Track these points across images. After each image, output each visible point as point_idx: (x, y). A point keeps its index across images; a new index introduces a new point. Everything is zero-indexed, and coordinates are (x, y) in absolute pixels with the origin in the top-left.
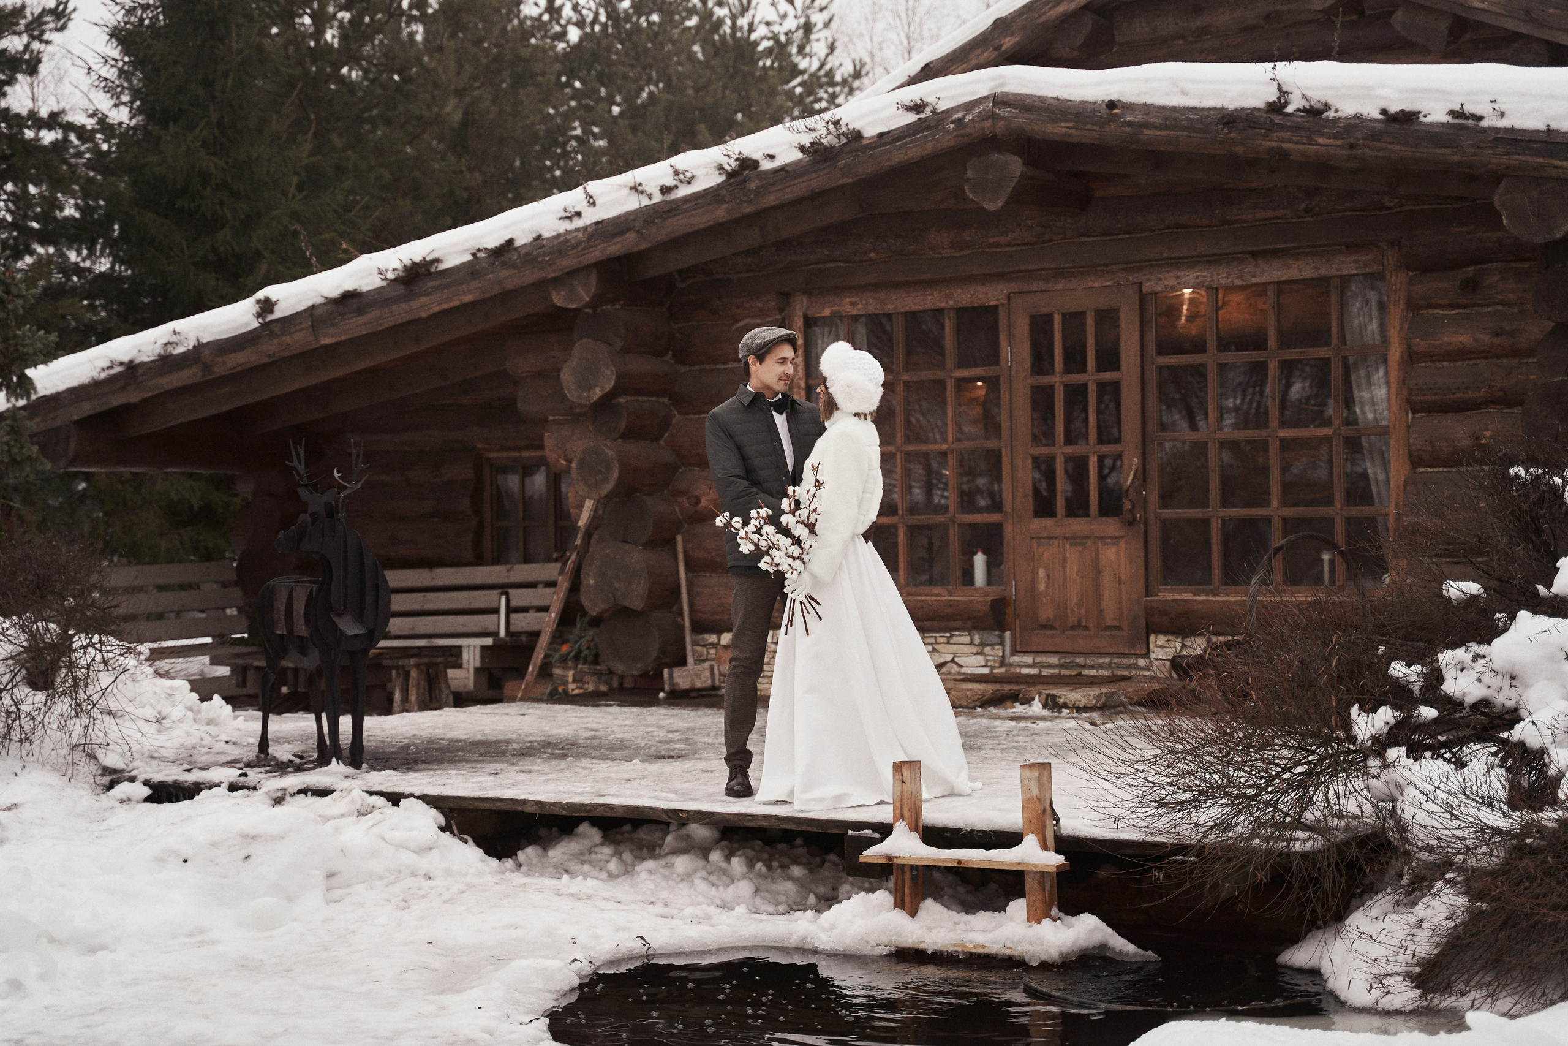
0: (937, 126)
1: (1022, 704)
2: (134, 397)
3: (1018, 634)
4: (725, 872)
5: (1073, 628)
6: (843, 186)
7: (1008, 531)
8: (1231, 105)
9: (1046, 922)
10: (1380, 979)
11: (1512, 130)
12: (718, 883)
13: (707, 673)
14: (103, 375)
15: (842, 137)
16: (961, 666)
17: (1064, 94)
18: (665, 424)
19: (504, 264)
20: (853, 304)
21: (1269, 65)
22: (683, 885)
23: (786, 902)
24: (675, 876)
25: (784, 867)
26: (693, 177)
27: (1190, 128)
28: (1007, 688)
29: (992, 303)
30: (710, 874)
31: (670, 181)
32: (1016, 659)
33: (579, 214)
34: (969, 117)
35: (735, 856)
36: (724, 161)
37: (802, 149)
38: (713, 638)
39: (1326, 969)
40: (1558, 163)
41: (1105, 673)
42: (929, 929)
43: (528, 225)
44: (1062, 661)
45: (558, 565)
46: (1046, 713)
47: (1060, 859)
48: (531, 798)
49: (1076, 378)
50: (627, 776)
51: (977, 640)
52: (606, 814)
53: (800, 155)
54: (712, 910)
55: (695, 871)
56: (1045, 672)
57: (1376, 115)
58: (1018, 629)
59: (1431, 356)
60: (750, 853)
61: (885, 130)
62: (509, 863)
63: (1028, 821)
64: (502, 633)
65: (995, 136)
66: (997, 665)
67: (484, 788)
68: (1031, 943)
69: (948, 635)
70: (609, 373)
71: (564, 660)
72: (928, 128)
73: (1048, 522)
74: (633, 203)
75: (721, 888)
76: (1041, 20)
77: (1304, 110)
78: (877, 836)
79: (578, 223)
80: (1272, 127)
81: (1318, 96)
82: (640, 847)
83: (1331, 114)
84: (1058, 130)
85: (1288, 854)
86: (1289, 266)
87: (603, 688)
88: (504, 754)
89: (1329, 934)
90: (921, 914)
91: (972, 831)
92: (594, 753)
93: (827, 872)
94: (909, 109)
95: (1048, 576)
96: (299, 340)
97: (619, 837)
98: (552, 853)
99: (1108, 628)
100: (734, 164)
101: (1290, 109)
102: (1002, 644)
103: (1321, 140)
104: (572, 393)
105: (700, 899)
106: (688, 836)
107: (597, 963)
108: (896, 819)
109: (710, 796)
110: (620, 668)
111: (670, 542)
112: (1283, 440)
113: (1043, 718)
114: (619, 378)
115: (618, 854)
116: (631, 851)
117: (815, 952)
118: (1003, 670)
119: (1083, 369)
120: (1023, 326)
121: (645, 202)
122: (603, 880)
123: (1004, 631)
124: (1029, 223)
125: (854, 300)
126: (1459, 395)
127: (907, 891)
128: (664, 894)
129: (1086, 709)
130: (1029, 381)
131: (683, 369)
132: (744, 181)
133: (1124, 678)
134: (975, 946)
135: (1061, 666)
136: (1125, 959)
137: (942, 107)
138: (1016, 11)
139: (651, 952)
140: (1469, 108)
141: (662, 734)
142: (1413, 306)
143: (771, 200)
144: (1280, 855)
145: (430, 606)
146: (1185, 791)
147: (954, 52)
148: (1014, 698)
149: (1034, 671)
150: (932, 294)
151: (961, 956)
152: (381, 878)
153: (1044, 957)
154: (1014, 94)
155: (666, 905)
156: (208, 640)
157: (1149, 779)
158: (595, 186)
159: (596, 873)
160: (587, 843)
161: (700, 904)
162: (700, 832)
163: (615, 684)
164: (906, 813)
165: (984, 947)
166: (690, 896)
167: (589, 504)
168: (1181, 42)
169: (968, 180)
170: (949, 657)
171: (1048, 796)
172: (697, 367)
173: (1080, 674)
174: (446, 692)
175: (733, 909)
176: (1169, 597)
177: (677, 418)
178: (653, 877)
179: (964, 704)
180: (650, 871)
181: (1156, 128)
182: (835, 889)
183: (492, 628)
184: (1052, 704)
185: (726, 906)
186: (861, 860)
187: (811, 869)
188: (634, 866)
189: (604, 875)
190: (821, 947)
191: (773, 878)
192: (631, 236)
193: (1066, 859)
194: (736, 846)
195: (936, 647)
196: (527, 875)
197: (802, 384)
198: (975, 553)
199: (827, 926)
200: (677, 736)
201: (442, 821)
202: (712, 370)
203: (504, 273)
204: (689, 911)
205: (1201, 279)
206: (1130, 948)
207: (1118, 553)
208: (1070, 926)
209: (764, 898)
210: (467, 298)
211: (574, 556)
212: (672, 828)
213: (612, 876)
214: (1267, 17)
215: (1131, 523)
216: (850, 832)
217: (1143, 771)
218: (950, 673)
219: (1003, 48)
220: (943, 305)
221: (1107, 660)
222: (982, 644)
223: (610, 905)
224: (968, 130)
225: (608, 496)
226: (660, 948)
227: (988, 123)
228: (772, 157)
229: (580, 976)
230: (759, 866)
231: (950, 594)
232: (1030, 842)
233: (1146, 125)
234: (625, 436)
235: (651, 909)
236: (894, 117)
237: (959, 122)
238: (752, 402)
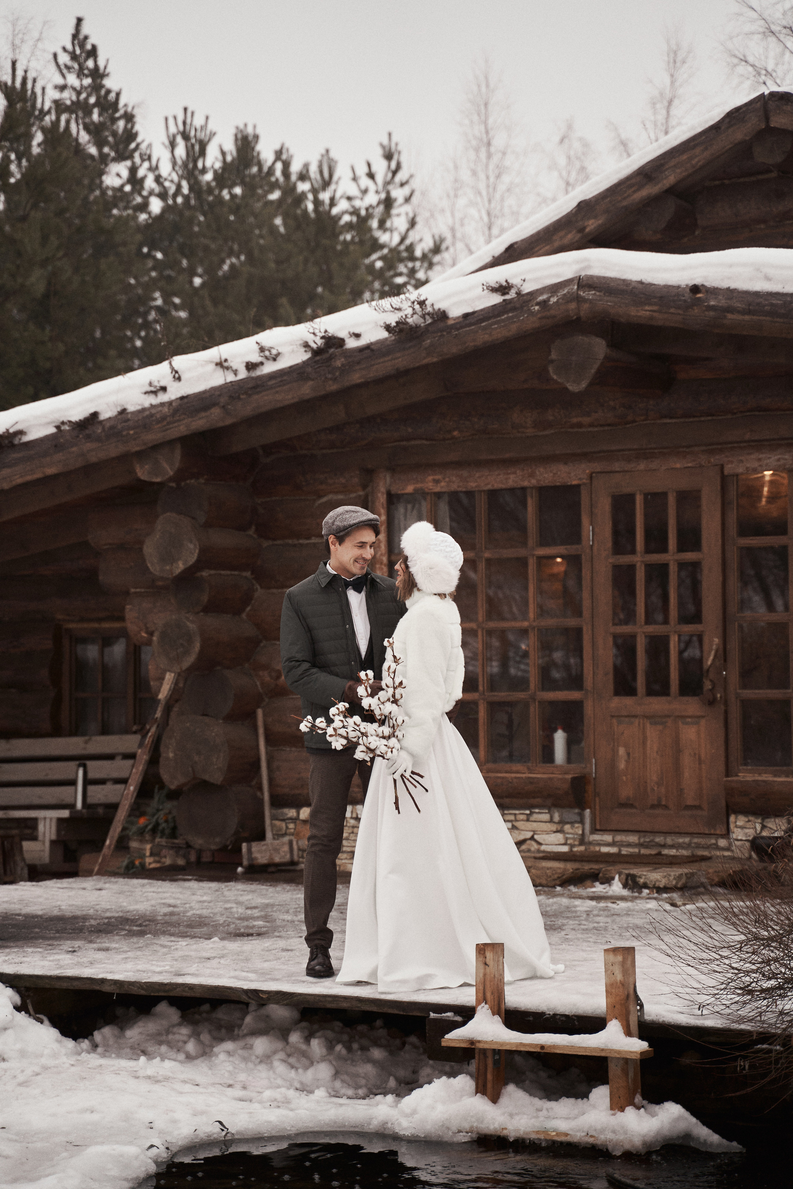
0: (522, 307)
1: (602, 883)
3: (597, 813)
4: (304, 1054)
5: (653, 807)
6: (426, 366)
7: (589, 709)
9: (630, 1111)
12: (297, 1065)
13: (286, 848)
15: (427, 317)
16: (540, 844)
17: (649, 278)
18: (247, 598)
19: (88, 437)
20: (436, 481)
22: (262, 1067)
23: (366, 1086)
24: (254, 1058)
25: (364, 1049)
26: (279, 354)
27: (774, 313)
28: (586, 868)
29: (575, 482)
30: (289, 1055)
31: (255, 358)
32: (596, 837)
33: (164, 389)
34: (554, 300)
35: (315, 1038)
36: (310, 339)
37: (388, 328)
38: (291, 813)
41: (685, 853)
42: (511, 1115)
43: (113, 399)
44: (642, 840)
45: (138, 737)
46: (625, 892)
47: (644, 1045)
48: (110, 977)
49: (656, 558)
51: (557, 818)
52: (185, 994)
53: (385, 334)
54: (291, 1093)
55: (275, 1052)
56: (625, 851)
58: (597, 807)
60: (330, 1034)
61: (470, 310)
62: (85, 1044)
63: (611, 1006)
64: (79, 805)
65: (579, 319)
66: (577, 843)
67: (61, 967)
68: (614, 1132)
69: (528, 812)
70: (191, 546)
71: (141, 832)
72: (514, 309)
73: (628, 701)
74: (219, 379)
75: (300, 1071)
76: (625, 203)
78: (459, 1019)
79: (163, 398)
82: (219, 1027)
84: (644, 313)
87: (181, 862)
88: (81, 930)
90: (504, 1100)
91: (555, 1015)
92: (172, 930)
93: (407, 1055)
94: (494, 290)
95: (628, 754)
97: (197, 1017)
98: (129, 1033)
99: (688, 807)
100: (320, 342)
102: (582, 822)
104: (154, 566)
105: (279, 1081)
106: (268, 1016)
107: (174, 1149)
108: (478, 1002)
109: (290, 977)
110: (198, 842)
111: (252, 715)
113: (623, 898)
114: (203, 551)
115: (196, 1035)
116: (210, 1032)
117: (396, 1138)
118: (582, 848)
119: (664, 549)
120: (605, 506)
121: (231, 378)
122: (181, 1062)
123: (583, 809)
124: (612, 403)
125: (437, 477)
127: (490, 1077)
128: (242, 1077)
129: (666, 889)
130: (611, 560)
131: (266, 544)
132: (331, 358)
133: (704, 858)
134: (558, 1134)
135: (641, 845)
136: (709, 1150)
137: (527, 288)
138: (600, 194)
139: (229, 1137)
141: (241, 910)
143: (356, 378)
146: (770, 979)
147: (538, 233)
148: (595, 877)
149: (613, 850)
150: (515, 473)
151: (544, 1144)
153: (627, 1147)
154: (598, 278)
155: (244, 1088)
157: (734, 965)
158: (180, 361)
159: (172, 1054)
161: (279, 1087)
162: (279, 1012)
163: (193, 858)
164: (489, 995)
165: (567, 1135)
166: (269, 1079)
167: (169, 677)
168: (762, 226)
169: (552, 361)
170: (529, 835)
171: (631, 979)
172: (279, 542)
173: (659, 854)
174: (21, 864)
175: (311, 1092)
176: (750, 777)
177: (259, 592)
178: (231, 1059)
179: (544, 882)
180: (229, 1053)
181: (739, 312)
182: (415, 1072)
183: (69, 800)
184: (633, 883)
185: (305, 1089)
186: (443, 1044)
187: (392, 1051)
188: (212, 1047)
189: (182, 1056)
190: (402, 1133)
191: (353, 1061)
192: (216, 412)
193: (650, 1046)
194: (316, 1027)
195: (516, 824)
196: (103, 1056)
197: (385, 559)
198: (555, 730)
199: (408, 1111)
200: (256, 913)
201: (17, 999)
202: (295, 546)
203: (89, 445)
204: (268, 1094)
205: (782, 462)
206: (715, 1138)
207: (698, 732)
208: (653, 1115)
209: (343, 1081)
210: (51, 471)
211: (153, 729)
212: (252, 1008)
213: (189, 1058)
215: (712, 703)
216: (432, 1015)
217: (727, 958)
218: (529, 851)
219: (587, 230)
220: (526, 484)
221: (687, 840)
222: (562, 822)
223: (188, 1087)
224: (552, 312)
225: (189, 670)
226: (238, 1133)
227: (573, 306)
228: (357, 336)
229: (156, 1163)
230: (339, 1048)
231: (530, 771)
232: (614, 1028)
233: (729, 310)
234: (207, 610)
235: (229, 1091)
236: (479, 298)
237: (544, 304)
238: (330, 584)
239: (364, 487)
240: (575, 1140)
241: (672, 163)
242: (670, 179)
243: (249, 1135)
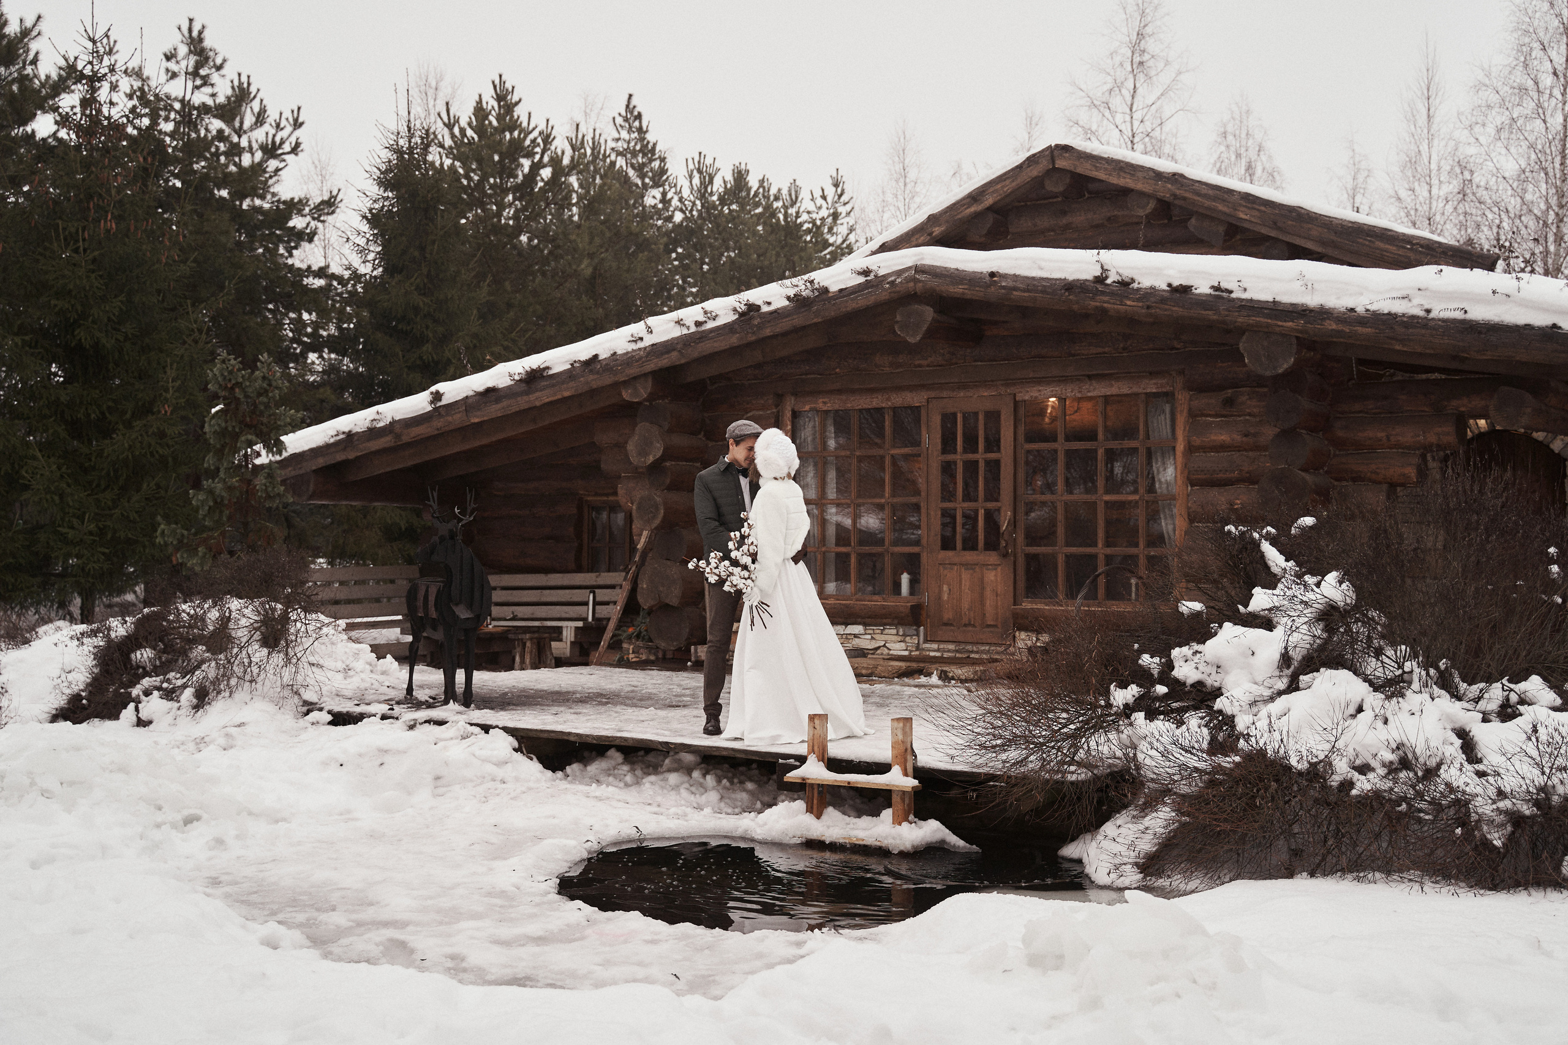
0: (877, 285)
1: (925, 676)
2: (351, 455)
3: (928, 629)
4: (701, 785)
5: (965, 625)
6: (816, 324)
7: (924, 559)
8: (1071, 278)
9: (905, 824)
10: (1117, 867)
11: (1251, 300)
12: (696, 792)
14: (332, 440)
15: (815, 291)
16: (889, 650)
17: (961, 266)
19: (591, 371)
20: (824, 403)
21: (1096, 251)
22: (673, 793)
23: (740, 806)
24: (668, 787)
25: (742, 782)
26: (717, 316)
27: (1043, 292)
28: (914, 665)
29: (917, 405)
30: (690, 785)
31: (701, 318)
32: (927, 645)
33: (641, 339)
34: (899, 280)
35: (709, 774)
36: (737, 305)
37: (788, 298)
39: (1085, 860)
40: (1280, 323)
41: (984, 656)
42: (828, 827)
43: (608, 345)
44: (957, 648)
45: (624, 574)
46: (940, 683)
47: (916, 782)
48: (574, 731)
49: (971, 456)
50: (642, 718)
51: (901, 632)
52: (624, 744)
53: (787, 303)
54: (689, 810)
55: (682, 783)
56: (941, 655)
57: (1164, 287)
58: (928, 625)
59: (1205, 449)
60: (719, 772)
61: (843, 287)
62: (560, 774)
63: (895, 757)
64: (590, 619)
65: (916, 293)
66: (914, 649)
67: (545, 724)
68: (894, 838)
69: (882, 628)
70: (659, 445)
71: (630, 638)
72: (872, 286)
73: (950, 554)
74: (677, 332)
75: (697, 796)
76: (959, 216)
77: (1118, 282)
78: (798, 763)
79: (641, 345)
80: (1097, 292)
81: (1127, 274)
82: (648, 767)
83: (1135, 285)
84: (958, 290)
85: (1063, 783)
86: (1112, 386)
87: (652, 658)
88: (568, 700)
89: (1088, 836)
90: (824, 817)
91: (860, 762)
92: (628, 702)
93: (772, 786)
94: (859, 273)
95: (950, 590)
96: (457, 419)
97: (635, 759)
98: (589, 768)
99: (988, 626)
100: (743, 307)
101: (1109, 281)
102: (918, 635)
103: (1128, 303)
104: (634, 459)
105: (683, 802)
106: (679, 760)
107: (604, 844)
108: (809, 753)
109: (693, 734)
110: (663, 645)
112: (1106, 502)
113: (937, 687)
114: (666, 449)
115: (633, 770)
116: (642, 769)
117: (753, 840)
118: (917, 653)
119: (976, 451)
120: (936, 420)
121: (685, 331)
122: (619, 788)
123: (919, 627)
124: (939, 351)
125: (825, 400)
126: (1221, 475)
127: (815, 802)
128: (659, 799)
129: (966, 681)
130: (940, 458)
131: (710, 444)
132: (751, 318)
133: (996, 661)
134: (857, 839)
135: (957, 651)
136: (957, 850)
137: (881, 273)
138: (943, 210)
139: (642, 838)
140: (1224, 285)
141: (677, 690)
142: (1193, 415)
143: (767, 332)
144: (1057, 782)
145: (544, 599)
146: (998, 739)
147: (901, 236)
148: (920, 672)
149: (938, 654)
150: (877, 398)
151: (848, 846)
152: (471, 781)
153: (902, 848)
154: (929, 266)
155: (658, 806)
156: (400, 617)
157: (974, 730)
158: (652, 321)
159: (616, 783)
160: (613, 763)
161: (681, 806)
162: (688, 758)
163: (660, 655)
164: (816, 748)
165: (863, 840)
166: (675, 801)
167: (645, 533)
168: (1052, 233)
169: (897, 322)
170: (882, 643)
171: (909, 740)
173: (966, 657)
174: (550, 657)
175: (703, 810)
176: (1029, 606)
178: (653, 787)
179: (887, 675)
181: (1021, 290)
182: (775, 798)
183: (584, 615)
184: (945, 677)
185: (699, 808)
186: (786, 780)
187: (760, 784)
188: (642, 779)
189: (622, 784)
190: (758, 837)
191: (733, 790)
192: (674, 354)
193: (920, 783)
194: (711, 768)
196: (571, 782)
198: (902, 573)
199: (761, 823)
200: (688, 692)
201: (516, 744)
203: (591, 377)
204: (673, 810)
205: (1061, 392)
206: (961, 843)
207: (996, 576)
208: (921, 828)
209: (725, 803)
210: (567, 394)
211: (634, 568)
212: (671, 753)
213: (627, 785)
214: (1109, 219)
215: (1005, 555)
216: (780, 761)
217: (970, 725)
218: (882, 654)
219: (933, 234)
220: (884, 405)
221: (987, 648)
222: (905, 635)
223: (621, 804)
224: (898, 289)
225: (656, 528)
226: (649, 834)
227: (911, 284)
228: (769, 303)
229: (589, 852)
230: (725, 781)
231: (884, 600)
232: (896, 770)
233: (1015, 289)
234: (669, 488)
235: (648, 808)
236: (850, 279)
237: (892, 283)
238: (726, 469)
239: (777, 406)
240: (868, 843)
241: (991, 190)
242: (989, 201)
243: (656, 835)
